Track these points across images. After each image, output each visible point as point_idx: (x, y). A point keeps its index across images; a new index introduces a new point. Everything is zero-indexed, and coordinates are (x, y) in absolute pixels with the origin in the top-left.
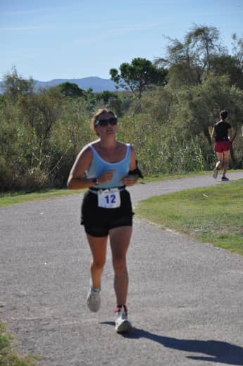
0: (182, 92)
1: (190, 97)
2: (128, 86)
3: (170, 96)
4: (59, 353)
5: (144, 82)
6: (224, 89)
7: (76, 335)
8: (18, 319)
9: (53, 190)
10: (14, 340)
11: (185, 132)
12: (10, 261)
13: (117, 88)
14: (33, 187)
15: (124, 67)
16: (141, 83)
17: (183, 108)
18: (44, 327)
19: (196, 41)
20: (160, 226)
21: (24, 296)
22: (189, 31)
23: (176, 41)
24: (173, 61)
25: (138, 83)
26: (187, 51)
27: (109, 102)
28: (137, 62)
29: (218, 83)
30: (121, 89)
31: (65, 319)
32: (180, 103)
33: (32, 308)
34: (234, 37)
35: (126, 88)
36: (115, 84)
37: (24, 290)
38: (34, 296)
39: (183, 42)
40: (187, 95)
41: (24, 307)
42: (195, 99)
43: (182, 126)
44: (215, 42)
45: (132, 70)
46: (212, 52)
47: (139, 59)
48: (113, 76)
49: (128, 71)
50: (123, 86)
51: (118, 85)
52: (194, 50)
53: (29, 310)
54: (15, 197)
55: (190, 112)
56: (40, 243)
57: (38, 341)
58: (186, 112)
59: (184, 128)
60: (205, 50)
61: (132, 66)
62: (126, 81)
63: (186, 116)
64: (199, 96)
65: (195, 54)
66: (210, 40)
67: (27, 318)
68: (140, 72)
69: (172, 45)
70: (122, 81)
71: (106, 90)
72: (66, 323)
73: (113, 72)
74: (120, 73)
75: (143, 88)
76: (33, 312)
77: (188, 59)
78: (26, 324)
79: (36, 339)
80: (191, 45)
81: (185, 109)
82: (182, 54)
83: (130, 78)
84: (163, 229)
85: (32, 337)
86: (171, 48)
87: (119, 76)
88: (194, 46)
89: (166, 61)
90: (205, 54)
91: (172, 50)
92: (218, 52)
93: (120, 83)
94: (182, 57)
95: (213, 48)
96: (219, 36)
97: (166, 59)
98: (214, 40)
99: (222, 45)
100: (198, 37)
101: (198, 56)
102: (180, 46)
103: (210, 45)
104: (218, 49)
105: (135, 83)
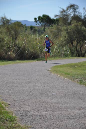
0: (64, 28)
1: (67, 30)
2: (40, 24)
3: (60, 29)
4: (37, 125)
5: (46, 23)
6: (79, 27)
7: (42, 118)
8: (17, 110)
9: (17, 61)
10: (18, 119)
11: (64, 42)
12: (8, 87)
13: (36, 25)
14: (10, 59)
15: (39, 17)
16: (45, 24)
17: (64, 33)
18: (28, 114)
19: (70, 9)
20: (62, 77)
21: (17, 101)
22: (68, 6)
23: (63, 9)
24: (61, 16)
25: (44, 24)
26: (67, 12)
27: (33, 30)
28: (44, 16)
29: (78, 25)
30: (38, 25)
31: (35, 111)
32: (63, 32)
33: (21, 106)
34: (84, 9)
35: (40, 25)
36: (36, 23)
37: (17, 98)
38: (21, 101)
40: (66, 29)
41: (18, 105)
42: (69, 30)
43: (63, 40)
44: (77, 10)
45: (42, 19)
46: (76, 13)
47: (45, 15)
48: (35, 20)
49: (41, 19)
50: (38, 24)
51: (37, 24)
52: (69, 12)
53: (20, 106)
54: (4, 62)
55: (66, 35)
56: (18, 81)
57: (27, 120)
58: (65, 35)
59: (64, 41)
60: (73, 13)
61: (42, 17)
63: (65, 37)
64: (70, 29)
65: (69, 14)
66: (75, 9)
67: (21, 110)
68: (45, 20)
69: (61, 10)
70: (38, 22)
71: (31, 25)
72: (36, 113)
73: (35, 19)
74: (38, 19)
75: (46, 25)
76: (22, 107)
77: (67, 16)
78: (21, 112)
79: (26, 119)
80: (68, 10)
81: (65, 34)
82: (65, 14)
83: (41, 21)
84: (64, 78)
85: (24, 118)
86: (61, 11)
87: (37, 20)
88: (69, 11)
89: (59, 16)
90: (73, 14)
91: (61, 12)
92: (78, 14)
93: (37, 23)
94: (65, 15)
95: (76, 12)
96: (79, 8)
97: (59, 15)
98: (77, 9)
99: (80, 12)
100: (71, 8)
101: (71, 15)
102: (64, 11)
103: (75, 11)
104: (78, 13)
105: (43, 23)
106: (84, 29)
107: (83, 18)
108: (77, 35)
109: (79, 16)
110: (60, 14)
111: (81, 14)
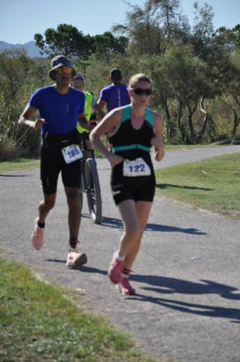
6: (187, 60)
13: (42, 53)
15: (50, 33)
19: (156, 8)
23: (136, 7)
24: (133, 28)
26: (148, 17)
28: (63, 28)
29: (182, 53)
39: (143, 8)
44: (176, 11)
46: (172, 20)
47: (65, 25)
48: (38, 42)
50: (47, 52)
51: (42, 51)
52: (154, 18)
60: (165, 18)
62: (51, 48)
65: (154, 22)
66: (171, 8)
69: (132, 10)
70: (47, 46)
73: (38, 37)
74: (44, 39)
77: (148, 26)
80: (151, 12)
82: (142, 21)
83: (56, 44)
86: (131, 14)
87: (44, 42)
88: (153, 13)
89: (125, 28)
90: (165, 23)
91: (132, 16)
92: (178, 21)
93: (44, 49)
94: (142, 24)
95: (173, 17)
96: (180, 4)
97: (125, 26)
98: (174, 8)
99: (183, 14)
100: (159, 4)
101: (158, 24)
102: (140, 13)
103: (170, 13)
104: (178, 17)
105: (60, 50)
106: (200, 63)
107: (192, 32)
108: (180, 81)
109: (182, 27)
110: (128, 22)
111: (187, 20)
